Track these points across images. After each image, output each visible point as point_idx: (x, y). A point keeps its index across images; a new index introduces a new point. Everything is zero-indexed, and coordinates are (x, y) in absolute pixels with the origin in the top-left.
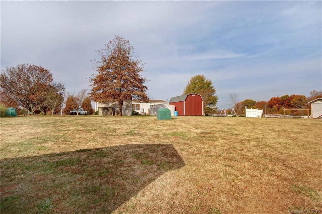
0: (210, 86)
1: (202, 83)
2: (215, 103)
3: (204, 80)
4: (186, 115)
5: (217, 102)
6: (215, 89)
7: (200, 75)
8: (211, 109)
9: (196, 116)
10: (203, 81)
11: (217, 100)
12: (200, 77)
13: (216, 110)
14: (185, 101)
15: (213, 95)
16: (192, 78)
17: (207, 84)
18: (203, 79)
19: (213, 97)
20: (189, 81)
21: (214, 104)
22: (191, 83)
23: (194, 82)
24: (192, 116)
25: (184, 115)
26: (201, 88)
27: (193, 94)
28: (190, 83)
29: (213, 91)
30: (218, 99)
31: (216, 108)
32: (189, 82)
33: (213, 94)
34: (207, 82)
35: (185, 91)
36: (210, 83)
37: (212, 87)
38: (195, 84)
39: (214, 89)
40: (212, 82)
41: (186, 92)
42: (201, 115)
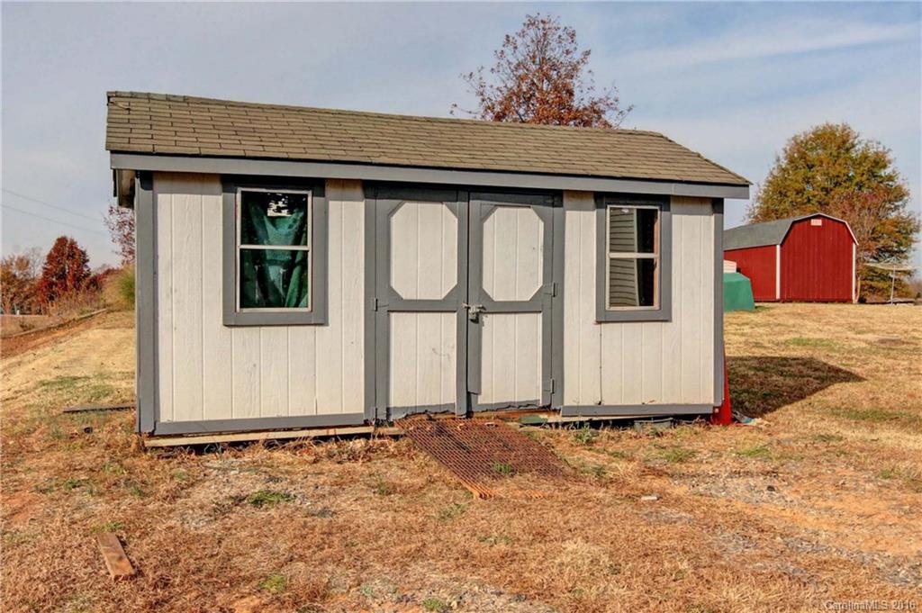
0: (883, 173)
1: (840, 161)
2: (902, 248)
3: (853, 146)
4: (783, 300)
5: (913, 245)
6: (905, 187)
7: (830, 127)
8: (884, 277)
9: (826, 302)
10: (848, 150)
11: (914, 236)
12: (833, 133)
13: (905, 279)
14: (781, 245)
15: (893, 215)
16: (795, 139)
17: (866, 166)
18: (848, 145)
19: (896, 223)
20: (782, 155)
21: (899, 253)
22: (792, 161)
23: (803, 156)
24: (811, 302)
25: (778, 296)
26: (837, 184)
27: (814, 217)
28: (784, 163)
29: (899, 195)
30: (917, 231)
31: (908, 273)
32: (778, 160)
33: (897, 208)
34: (866, 157)
35: (759, 198)
36: (879, 162)
37: (890, 178)
38: (811, 167)
39: (899, 188)
40: (890, 156)
41: (766, 202)
42: (848, 300)
